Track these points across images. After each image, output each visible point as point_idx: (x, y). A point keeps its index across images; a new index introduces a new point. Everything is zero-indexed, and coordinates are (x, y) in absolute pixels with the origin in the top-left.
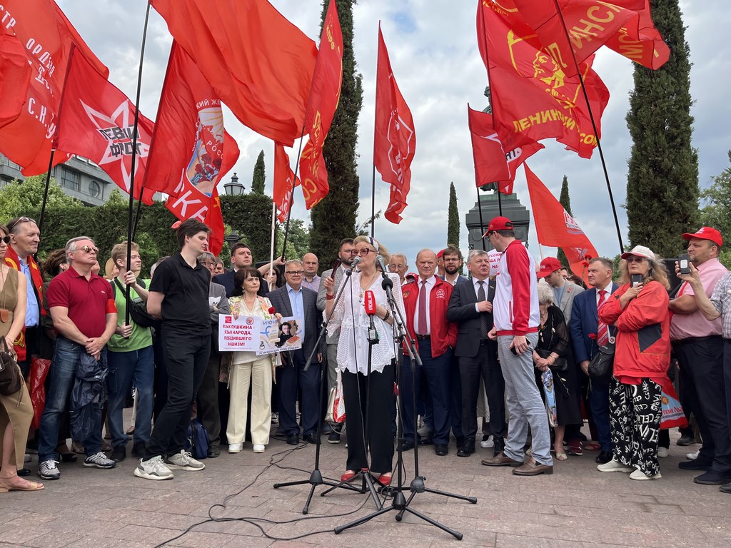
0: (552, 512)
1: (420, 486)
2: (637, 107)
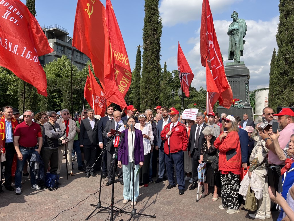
1: (134, 213)
2: (280, 32)
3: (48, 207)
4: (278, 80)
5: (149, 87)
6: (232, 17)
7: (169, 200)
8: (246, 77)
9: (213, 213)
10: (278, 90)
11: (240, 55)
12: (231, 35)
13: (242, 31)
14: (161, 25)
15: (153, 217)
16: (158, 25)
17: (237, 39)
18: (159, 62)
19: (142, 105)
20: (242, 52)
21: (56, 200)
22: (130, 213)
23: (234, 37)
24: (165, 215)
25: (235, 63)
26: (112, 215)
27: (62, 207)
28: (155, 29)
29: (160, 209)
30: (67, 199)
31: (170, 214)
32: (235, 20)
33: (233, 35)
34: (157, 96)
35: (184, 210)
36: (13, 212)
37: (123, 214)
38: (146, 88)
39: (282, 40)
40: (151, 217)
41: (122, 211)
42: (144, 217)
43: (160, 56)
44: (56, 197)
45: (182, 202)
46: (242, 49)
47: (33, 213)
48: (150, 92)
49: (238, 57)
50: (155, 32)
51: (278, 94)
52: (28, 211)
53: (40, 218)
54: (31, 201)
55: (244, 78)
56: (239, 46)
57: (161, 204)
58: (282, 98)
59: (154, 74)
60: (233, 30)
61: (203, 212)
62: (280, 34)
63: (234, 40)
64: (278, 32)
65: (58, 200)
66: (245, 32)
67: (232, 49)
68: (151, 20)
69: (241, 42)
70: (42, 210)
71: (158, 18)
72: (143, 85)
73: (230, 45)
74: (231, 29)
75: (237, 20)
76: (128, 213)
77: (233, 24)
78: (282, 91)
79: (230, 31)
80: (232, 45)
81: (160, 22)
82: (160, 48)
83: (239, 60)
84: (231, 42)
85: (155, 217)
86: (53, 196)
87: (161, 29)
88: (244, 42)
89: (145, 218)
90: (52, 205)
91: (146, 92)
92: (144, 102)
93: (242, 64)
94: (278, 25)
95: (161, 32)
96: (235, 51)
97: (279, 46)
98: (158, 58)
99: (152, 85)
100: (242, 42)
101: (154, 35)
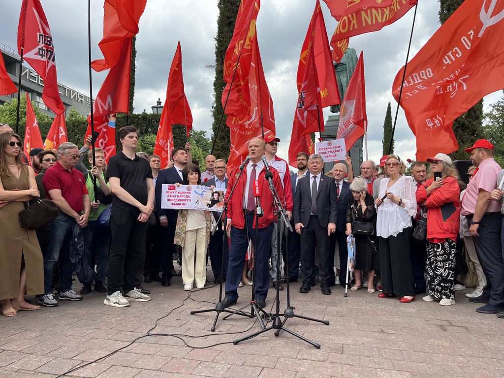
0: (380, 331)
17: (344, 79)
33: (339, 72)
60: (338, 64)
63: (339, 80)
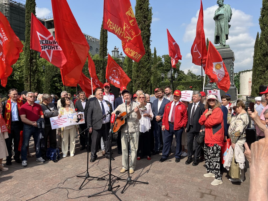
1: (130, 180)
2: (263, 16)
3: (54, 176)
4: (261, 61)
5: (140, 70)
6: (217, 3)
7: (160, 170)
8: (231, 60)
9: (199, 180)
10: (261, 71)
11: (225, 39)
12: (217, 20)
13: (227, 16)
14: (151, 13)
15: (146, 184)
16: (149, 12)
17: (223, 24)
18: (150, 47)
19: (134, 87)
20: (227, 36)
21: (61, 170)
22: (126, 180)
23: (220, 22)
24: (157, 182)
25: (221, 46)
26: (110, 182)
27: (67, 176)
28: (146, 16)
29: (152, 177)
30: (70, 169)
31: (161, 181)
32: (220, 6)
33: (219, 20)
34: (148, 78)
35: (173, 177)
36: (24, 180)
37: (119, 181)
38: (138, 71)
39: (264, 23)
40: (145, 183)
41: (119, 179)
42: (138, 183)
43: (151, 42)
44: (61, 167)
45: (172, 171)
46: (228, 33)
47: (41, 181)
48: (142, 75)
49: (224, 41)
50: (145, 20)
51: (260, 74)
52: (37, 179)
53: (47, 185)
54: (39, 170)
55: (229, 61)
56: (225, 31)
57: (153, 172)
58: (264, 78)
59: (144, 59)
60: (219, 15)
61: (190, 179)
62: (263, 18)
63: (219, 24)
64: (261, 16)
65: (63, 169)
66: (230, 17)
67: (218, 33)
68: (141, 8)
69: (226, 26)
70: (49, 178)
71: (148, 6)
72: (135, 69)
73: (216, 29)
74: (217, 14)
75: (223, 5)
76: (124, 181)
77: (219, 10)
78: (264, 71)
79: (216, 16)
80: (218, 29)
81: (150, 10)
82: (150, 34)
83: (224, 44)
84: (217, 26)
85: (147, 183)
86: (58, 166)
87: (151, 16)
88: (229, 26)
89: (139, 185)
90: (57, 174)
91: (138, 74)
92: (136, 84)
93: (227, 47)
94: (261, 9)
95: (151, 19)
96: (220, 35)
97: (262, 29)
98: (148, 43)
99: (143, 68)
100: (228, 27)
101: (145, 21)
